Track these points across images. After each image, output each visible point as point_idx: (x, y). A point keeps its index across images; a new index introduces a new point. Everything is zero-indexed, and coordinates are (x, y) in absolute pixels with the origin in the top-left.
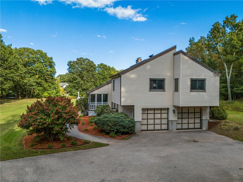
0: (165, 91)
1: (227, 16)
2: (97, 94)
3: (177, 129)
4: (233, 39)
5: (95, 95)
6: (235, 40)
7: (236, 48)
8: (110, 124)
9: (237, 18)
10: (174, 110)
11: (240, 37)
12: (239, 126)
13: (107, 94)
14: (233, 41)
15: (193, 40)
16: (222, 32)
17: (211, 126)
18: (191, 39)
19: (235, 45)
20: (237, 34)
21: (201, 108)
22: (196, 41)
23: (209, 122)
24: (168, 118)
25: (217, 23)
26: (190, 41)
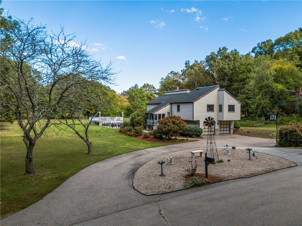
0: (214, 112)
1: (220, 48)
2: (162, 114)
3: (219, 134)
4: (225, 68)
5: (157, 114)
6: (227, 69)
7: (227, 76)
8: (193, 131)
9: (227, 50)
10: (218, 123)
11: (230, 67)
12: (250, 131)
13: (164, 114)
14: (225, 70)
15: (189, 63)
16: (217, 62)
17: (235, 132)
18: (187, 62)
19: (227, 73)
20: (228, 64)
21: (230, 122)
22: (191, 64)
23: (233, 130)
24: (214, 128)
25: (213, 53)
26: (186, 64)
